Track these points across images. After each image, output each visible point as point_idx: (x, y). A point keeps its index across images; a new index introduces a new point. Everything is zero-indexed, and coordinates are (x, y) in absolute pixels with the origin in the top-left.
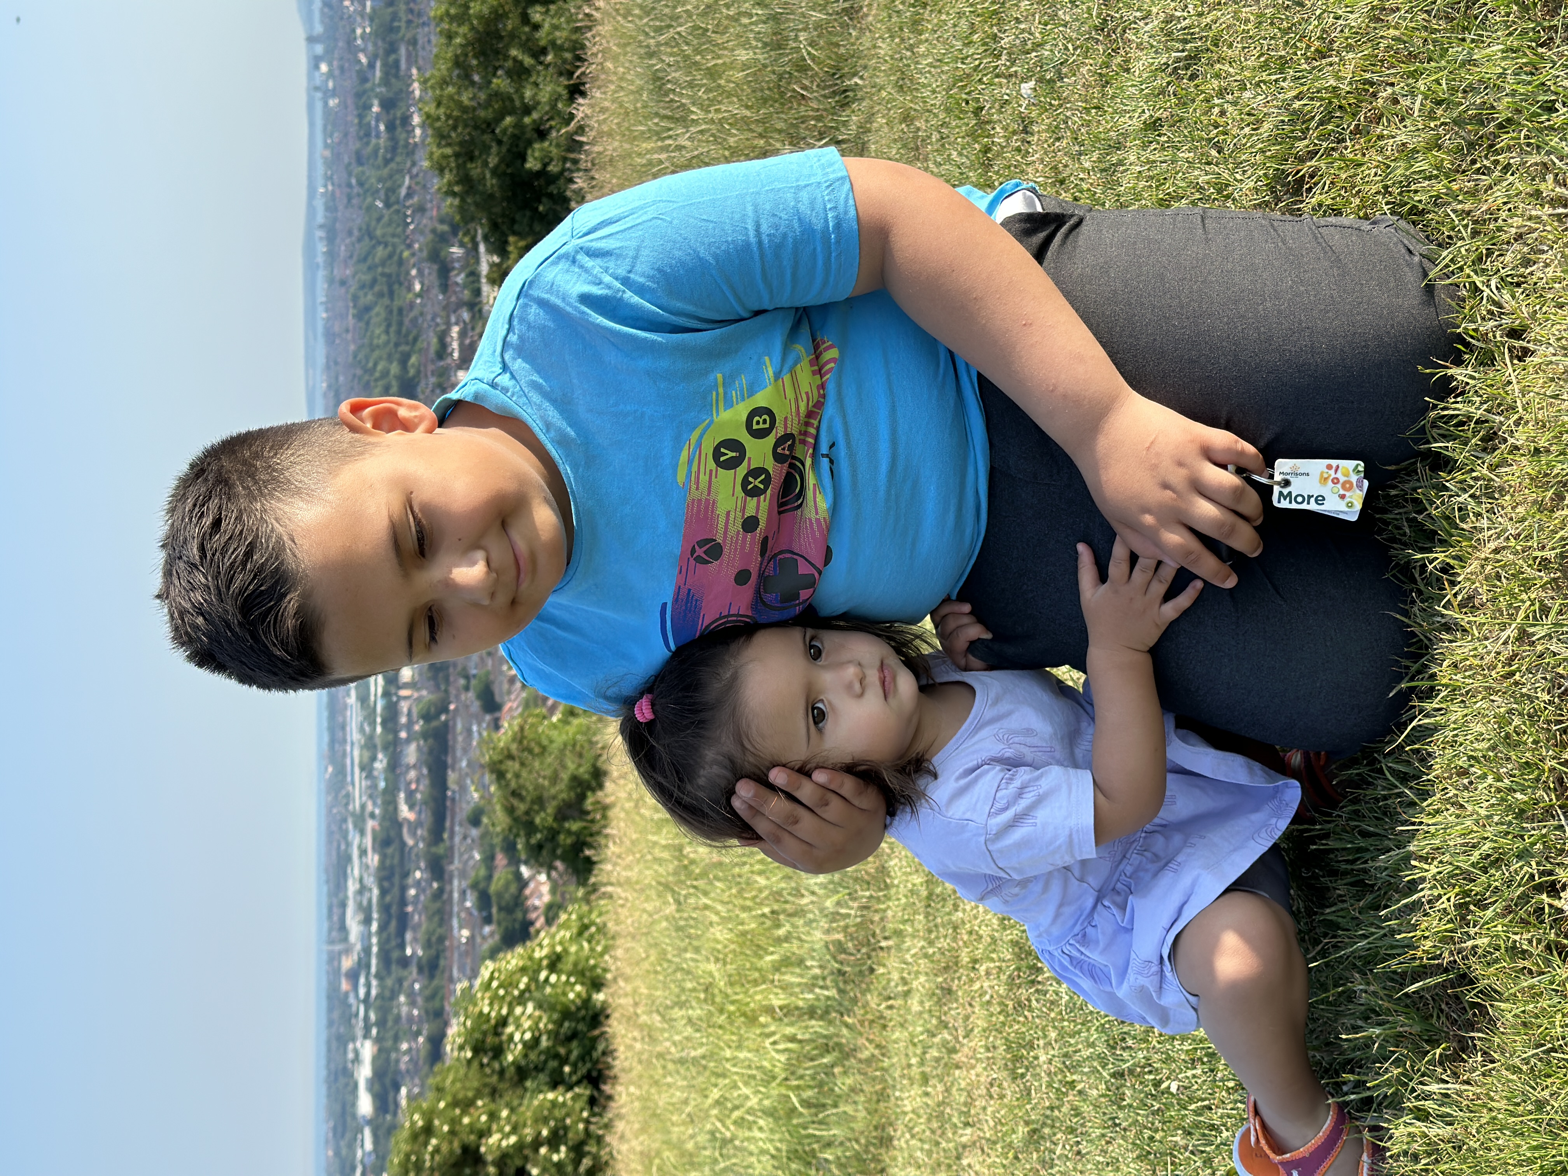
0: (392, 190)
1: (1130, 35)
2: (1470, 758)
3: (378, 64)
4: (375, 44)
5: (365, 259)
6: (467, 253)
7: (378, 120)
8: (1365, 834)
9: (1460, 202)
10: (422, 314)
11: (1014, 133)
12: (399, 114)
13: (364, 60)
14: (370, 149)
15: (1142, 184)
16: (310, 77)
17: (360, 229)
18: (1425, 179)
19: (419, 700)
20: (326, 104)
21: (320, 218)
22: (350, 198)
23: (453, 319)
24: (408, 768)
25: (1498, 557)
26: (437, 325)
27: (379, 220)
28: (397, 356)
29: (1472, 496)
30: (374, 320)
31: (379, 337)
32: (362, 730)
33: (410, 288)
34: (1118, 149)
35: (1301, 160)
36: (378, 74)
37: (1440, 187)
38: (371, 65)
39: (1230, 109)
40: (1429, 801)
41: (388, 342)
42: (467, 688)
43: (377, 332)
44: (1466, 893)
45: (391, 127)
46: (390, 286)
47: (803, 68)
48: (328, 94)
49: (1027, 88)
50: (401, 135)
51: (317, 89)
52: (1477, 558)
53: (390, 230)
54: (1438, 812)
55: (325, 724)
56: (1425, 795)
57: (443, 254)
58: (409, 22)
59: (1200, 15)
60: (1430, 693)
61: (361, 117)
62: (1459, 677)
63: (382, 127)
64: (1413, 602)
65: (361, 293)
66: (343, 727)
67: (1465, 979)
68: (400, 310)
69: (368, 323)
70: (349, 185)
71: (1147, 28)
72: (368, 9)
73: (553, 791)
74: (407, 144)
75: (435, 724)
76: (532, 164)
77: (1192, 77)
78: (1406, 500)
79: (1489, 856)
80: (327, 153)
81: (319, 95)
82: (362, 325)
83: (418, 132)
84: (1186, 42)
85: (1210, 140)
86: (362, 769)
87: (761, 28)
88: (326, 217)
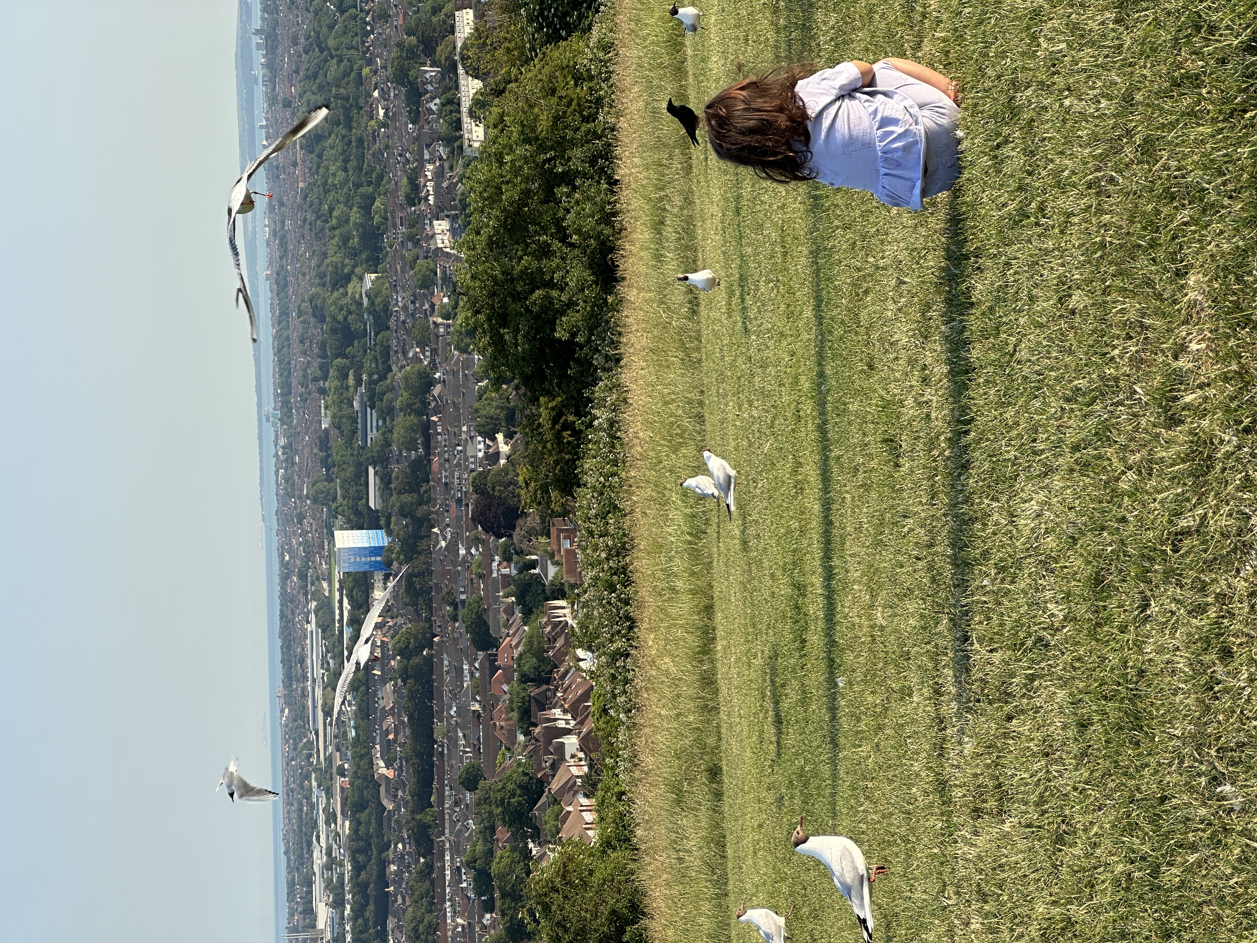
5: (315, 76)
6: (442, 74)
10: (387, 147)
17: (308, 37)
19: (396, 629)
23: (427, 156)
24: (385, 714)
26: (408, 161)
27: (331, 27)
28: (358, 199)
31: (334, 175)
32: (324, 663)
33: (371, 115)
41: (346, 181)
42: (455, 619)
43: (333, 168)
46: (347, 110)
53: (346, 40)
55: (279, 656)
57: (412, 73)
66: (302, 661)
69: (320, 156)
75: (415, 660)
88: (263, 19)
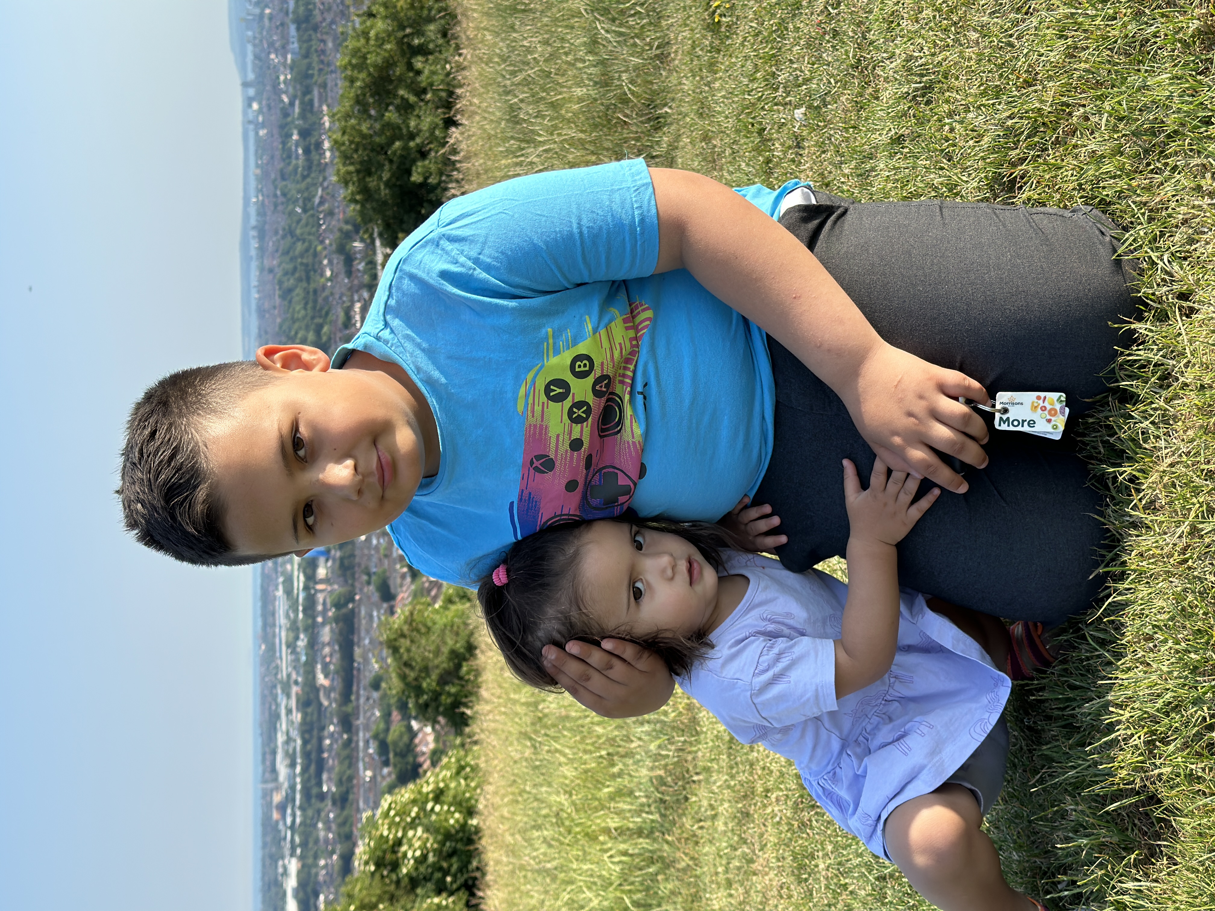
0: (308, 199)
1: (878, 71)
2: (1154, 626)
3: (297, 103)
4: (294, 88)
5: (288, 252)
6: (367, 246)
7: (297, 146)
8: (1073, 688)
9: (1139, 195)
10: (332, 294)
11: (790, 147)
12: (313, 140)
13: (286, 99)
14: (291, 168)
15: (890, 185)
16: (245, 113)
17: (284, 229)
18: (1111, 178)
19: (331, 592)
20: (257, 133)
21: (253, 222)
22: (276, 205)
23: (356, 297)
24: (324, 645)
25: (1173, 469)
26: (344, 302)
27: (298, 222)
28: (313, 327)
29: (1152, 423)
30: (296, 299)
31: (299, 312)
32: (287, 616)
33: (322, 274)
34: (871, 159)
35: (1014, 165)
36: (297, 110)
37: (1122, 184)
38: (292, 104)
39: (958, 126)
40: (1123, 661)
41: (306, 315)
42: (369, 583)
43: (298, 308)
44: (1153, 733)
45: (307, 151)
46: (307, 273)
47: (625, 101)
48: (258, 126)
49: (799, 113)
50: (315, 156)
51: (250, 122)
52: (1157, 471)
53: (307, 229)
54: (1129, 669)
55: (259, 612)
56: (1119, 656)
57: (348, 247)
58: (320, 70)
59: (933, 55)
60: (1122, 577)
61: (284, 143)
62: (1144, 563)
63: (300, 151)
64: (1108, 505)
65: (286, 278)
66: (273, 614)
67: (1154, 799)
68: (315, 292)
69: (290, 302)
70: (275, 196)
71: (892, 66)
72: (289, 61)
73: (436, 662)
74: (319, 164)
75: (344, 611)
76: (416, 178)
77: (928, 103)
78: (1101, 426)
79: (1170, 703)
80: (258, 171)
81: (251, 127)
82: (286, 303)
83: (328, 154)
84: (922, 75)
85: (942, 151)
86: (288, 646)
87: (592, 70)
88: (257, 221)
